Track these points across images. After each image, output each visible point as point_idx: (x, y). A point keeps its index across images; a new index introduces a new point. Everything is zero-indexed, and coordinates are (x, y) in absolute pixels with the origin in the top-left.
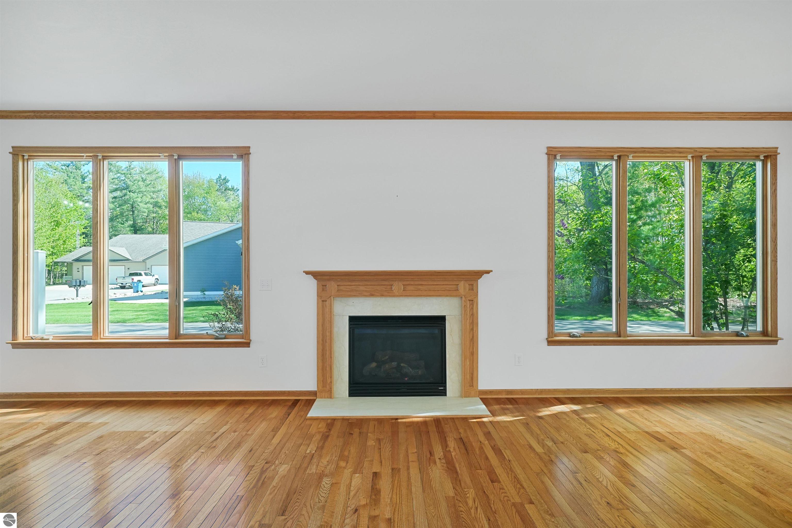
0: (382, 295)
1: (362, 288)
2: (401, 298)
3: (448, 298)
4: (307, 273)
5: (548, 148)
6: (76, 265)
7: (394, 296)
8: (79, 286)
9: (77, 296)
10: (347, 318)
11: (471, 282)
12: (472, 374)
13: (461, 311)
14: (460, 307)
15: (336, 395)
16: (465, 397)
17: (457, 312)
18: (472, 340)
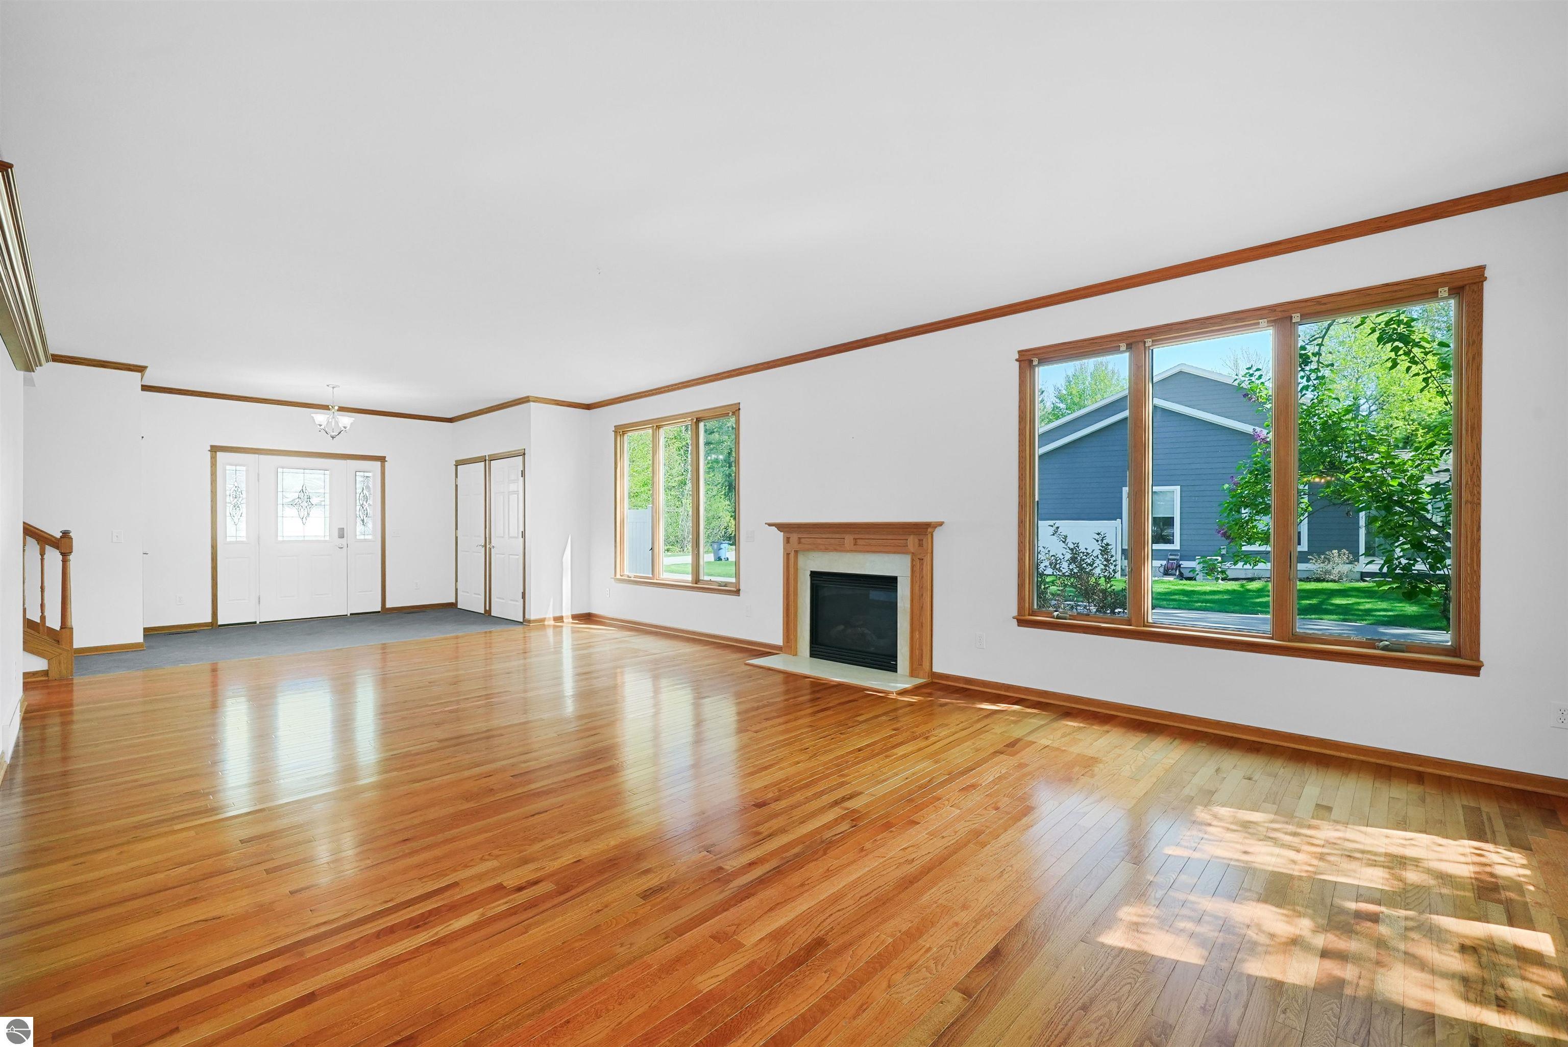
0: (836, 550)
1: (819, 541)
2: (855, 554)
3: (898, 555)
4: (770, 525)
5: (1020, 352)
7: (845, 551)
10: (809, 573)
11: (921, 537)
12: (922, 650)
13: (913, 571)
14: (913, 567)
15: (799, 653)
16: (912, 677)
17: (909, 573)
18: (922, 607)
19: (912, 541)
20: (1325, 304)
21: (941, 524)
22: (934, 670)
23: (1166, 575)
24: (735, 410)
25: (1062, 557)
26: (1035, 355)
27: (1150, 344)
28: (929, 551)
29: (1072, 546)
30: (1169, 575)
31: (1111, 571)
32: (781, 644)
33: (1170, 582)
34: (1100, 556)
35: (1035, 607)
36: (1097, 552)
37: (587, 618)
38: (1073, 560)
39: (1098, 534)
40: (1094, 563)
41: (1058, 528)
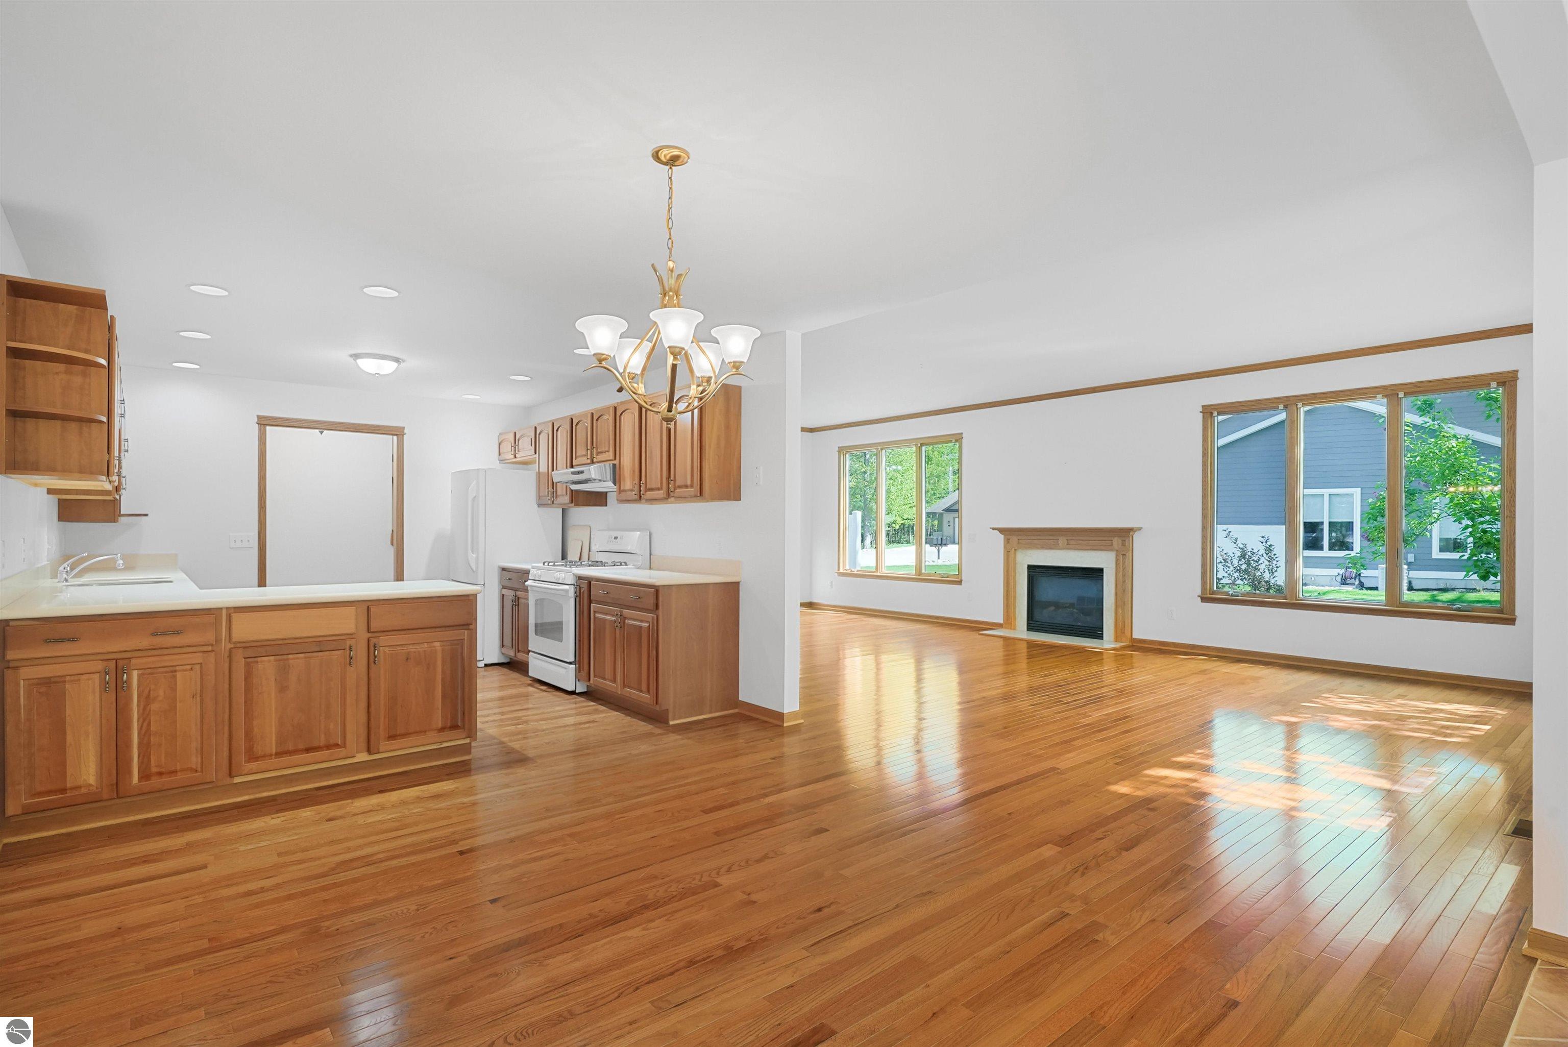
0: (1050, 548)
1: (1036, 542)
2: (1067, 551)
3: (1105, 552)
4: (994, 529)
5: (1203, 406)
6: (948, 517)
7: (1059, 549)
8: (941, 545)
9: (939, 558)
10: (1026, 566)
11: (1124, 539)
12: (1124, 622)
13: (1117, 564)
14: (1117, 560)
15: (1017, 628)
16: (1116, 642)
17: (1113, 565)
18: (1124, 591)
19: (1116, 542)
20: (1419, 387)
21: (1140, 529)
22: (1134, 636)
23: (1344, 584)
24: (958, 438)
25: (1232, 555)
26: (1215, 409)
27: (1301, 406)
28: (1131, 549)
29: (1242, 546)
30: (1348, 584)
31: (1274, 565)
32: (1002, 621)
33: (1347, 591)
34: (1265, 555)
35: (1215, 588)
36: (1262, 552)
37: (810, 605)
38: (1243, 556)
39: (1263, 537)
40: (1259, 560)
41: (1230, 532)
